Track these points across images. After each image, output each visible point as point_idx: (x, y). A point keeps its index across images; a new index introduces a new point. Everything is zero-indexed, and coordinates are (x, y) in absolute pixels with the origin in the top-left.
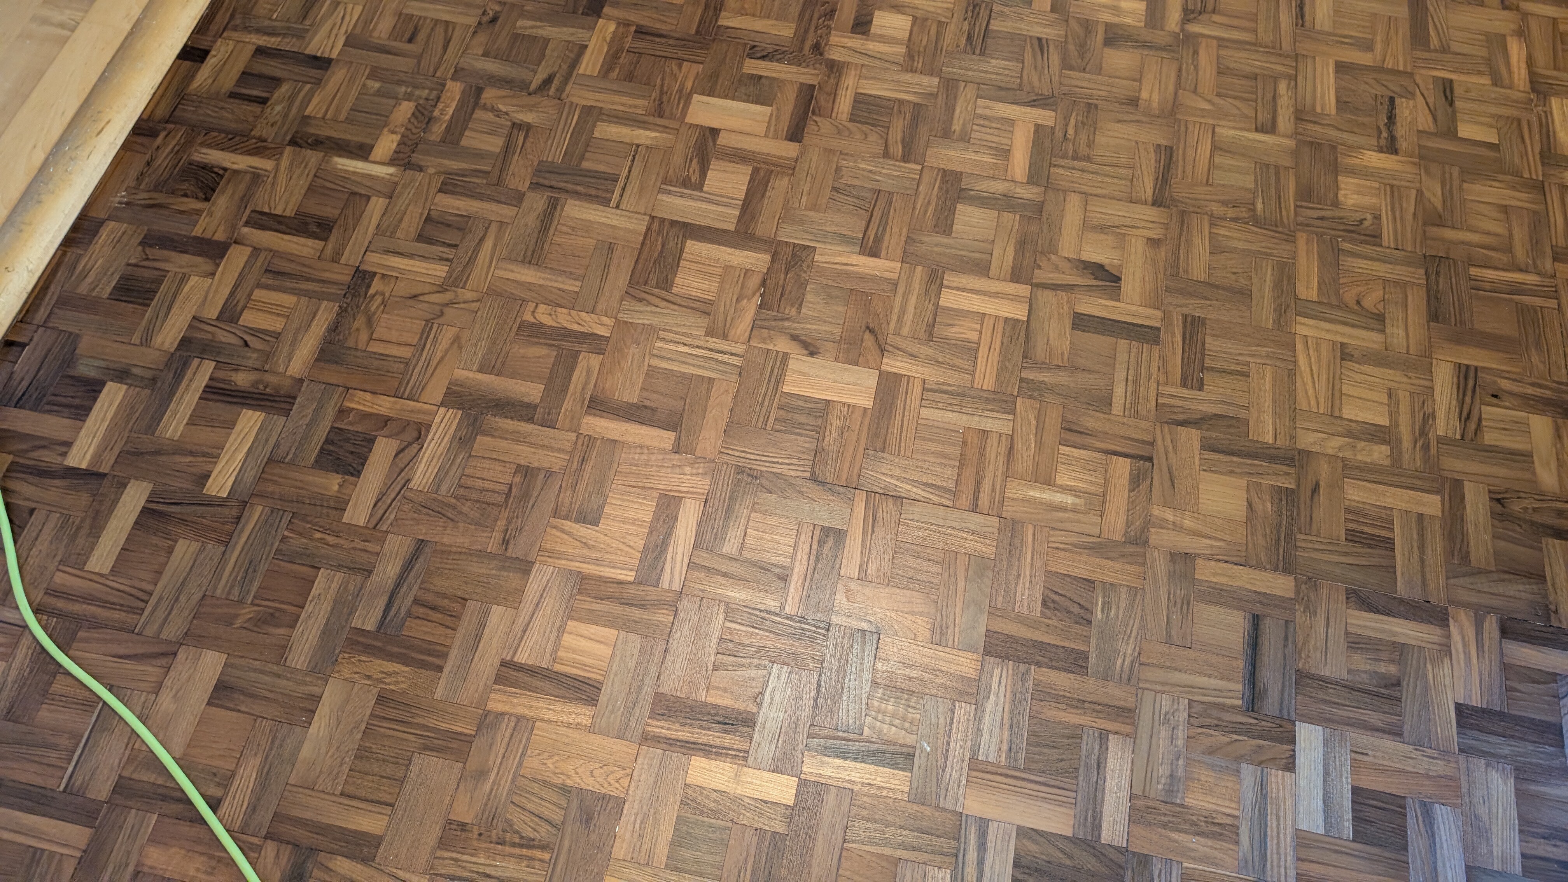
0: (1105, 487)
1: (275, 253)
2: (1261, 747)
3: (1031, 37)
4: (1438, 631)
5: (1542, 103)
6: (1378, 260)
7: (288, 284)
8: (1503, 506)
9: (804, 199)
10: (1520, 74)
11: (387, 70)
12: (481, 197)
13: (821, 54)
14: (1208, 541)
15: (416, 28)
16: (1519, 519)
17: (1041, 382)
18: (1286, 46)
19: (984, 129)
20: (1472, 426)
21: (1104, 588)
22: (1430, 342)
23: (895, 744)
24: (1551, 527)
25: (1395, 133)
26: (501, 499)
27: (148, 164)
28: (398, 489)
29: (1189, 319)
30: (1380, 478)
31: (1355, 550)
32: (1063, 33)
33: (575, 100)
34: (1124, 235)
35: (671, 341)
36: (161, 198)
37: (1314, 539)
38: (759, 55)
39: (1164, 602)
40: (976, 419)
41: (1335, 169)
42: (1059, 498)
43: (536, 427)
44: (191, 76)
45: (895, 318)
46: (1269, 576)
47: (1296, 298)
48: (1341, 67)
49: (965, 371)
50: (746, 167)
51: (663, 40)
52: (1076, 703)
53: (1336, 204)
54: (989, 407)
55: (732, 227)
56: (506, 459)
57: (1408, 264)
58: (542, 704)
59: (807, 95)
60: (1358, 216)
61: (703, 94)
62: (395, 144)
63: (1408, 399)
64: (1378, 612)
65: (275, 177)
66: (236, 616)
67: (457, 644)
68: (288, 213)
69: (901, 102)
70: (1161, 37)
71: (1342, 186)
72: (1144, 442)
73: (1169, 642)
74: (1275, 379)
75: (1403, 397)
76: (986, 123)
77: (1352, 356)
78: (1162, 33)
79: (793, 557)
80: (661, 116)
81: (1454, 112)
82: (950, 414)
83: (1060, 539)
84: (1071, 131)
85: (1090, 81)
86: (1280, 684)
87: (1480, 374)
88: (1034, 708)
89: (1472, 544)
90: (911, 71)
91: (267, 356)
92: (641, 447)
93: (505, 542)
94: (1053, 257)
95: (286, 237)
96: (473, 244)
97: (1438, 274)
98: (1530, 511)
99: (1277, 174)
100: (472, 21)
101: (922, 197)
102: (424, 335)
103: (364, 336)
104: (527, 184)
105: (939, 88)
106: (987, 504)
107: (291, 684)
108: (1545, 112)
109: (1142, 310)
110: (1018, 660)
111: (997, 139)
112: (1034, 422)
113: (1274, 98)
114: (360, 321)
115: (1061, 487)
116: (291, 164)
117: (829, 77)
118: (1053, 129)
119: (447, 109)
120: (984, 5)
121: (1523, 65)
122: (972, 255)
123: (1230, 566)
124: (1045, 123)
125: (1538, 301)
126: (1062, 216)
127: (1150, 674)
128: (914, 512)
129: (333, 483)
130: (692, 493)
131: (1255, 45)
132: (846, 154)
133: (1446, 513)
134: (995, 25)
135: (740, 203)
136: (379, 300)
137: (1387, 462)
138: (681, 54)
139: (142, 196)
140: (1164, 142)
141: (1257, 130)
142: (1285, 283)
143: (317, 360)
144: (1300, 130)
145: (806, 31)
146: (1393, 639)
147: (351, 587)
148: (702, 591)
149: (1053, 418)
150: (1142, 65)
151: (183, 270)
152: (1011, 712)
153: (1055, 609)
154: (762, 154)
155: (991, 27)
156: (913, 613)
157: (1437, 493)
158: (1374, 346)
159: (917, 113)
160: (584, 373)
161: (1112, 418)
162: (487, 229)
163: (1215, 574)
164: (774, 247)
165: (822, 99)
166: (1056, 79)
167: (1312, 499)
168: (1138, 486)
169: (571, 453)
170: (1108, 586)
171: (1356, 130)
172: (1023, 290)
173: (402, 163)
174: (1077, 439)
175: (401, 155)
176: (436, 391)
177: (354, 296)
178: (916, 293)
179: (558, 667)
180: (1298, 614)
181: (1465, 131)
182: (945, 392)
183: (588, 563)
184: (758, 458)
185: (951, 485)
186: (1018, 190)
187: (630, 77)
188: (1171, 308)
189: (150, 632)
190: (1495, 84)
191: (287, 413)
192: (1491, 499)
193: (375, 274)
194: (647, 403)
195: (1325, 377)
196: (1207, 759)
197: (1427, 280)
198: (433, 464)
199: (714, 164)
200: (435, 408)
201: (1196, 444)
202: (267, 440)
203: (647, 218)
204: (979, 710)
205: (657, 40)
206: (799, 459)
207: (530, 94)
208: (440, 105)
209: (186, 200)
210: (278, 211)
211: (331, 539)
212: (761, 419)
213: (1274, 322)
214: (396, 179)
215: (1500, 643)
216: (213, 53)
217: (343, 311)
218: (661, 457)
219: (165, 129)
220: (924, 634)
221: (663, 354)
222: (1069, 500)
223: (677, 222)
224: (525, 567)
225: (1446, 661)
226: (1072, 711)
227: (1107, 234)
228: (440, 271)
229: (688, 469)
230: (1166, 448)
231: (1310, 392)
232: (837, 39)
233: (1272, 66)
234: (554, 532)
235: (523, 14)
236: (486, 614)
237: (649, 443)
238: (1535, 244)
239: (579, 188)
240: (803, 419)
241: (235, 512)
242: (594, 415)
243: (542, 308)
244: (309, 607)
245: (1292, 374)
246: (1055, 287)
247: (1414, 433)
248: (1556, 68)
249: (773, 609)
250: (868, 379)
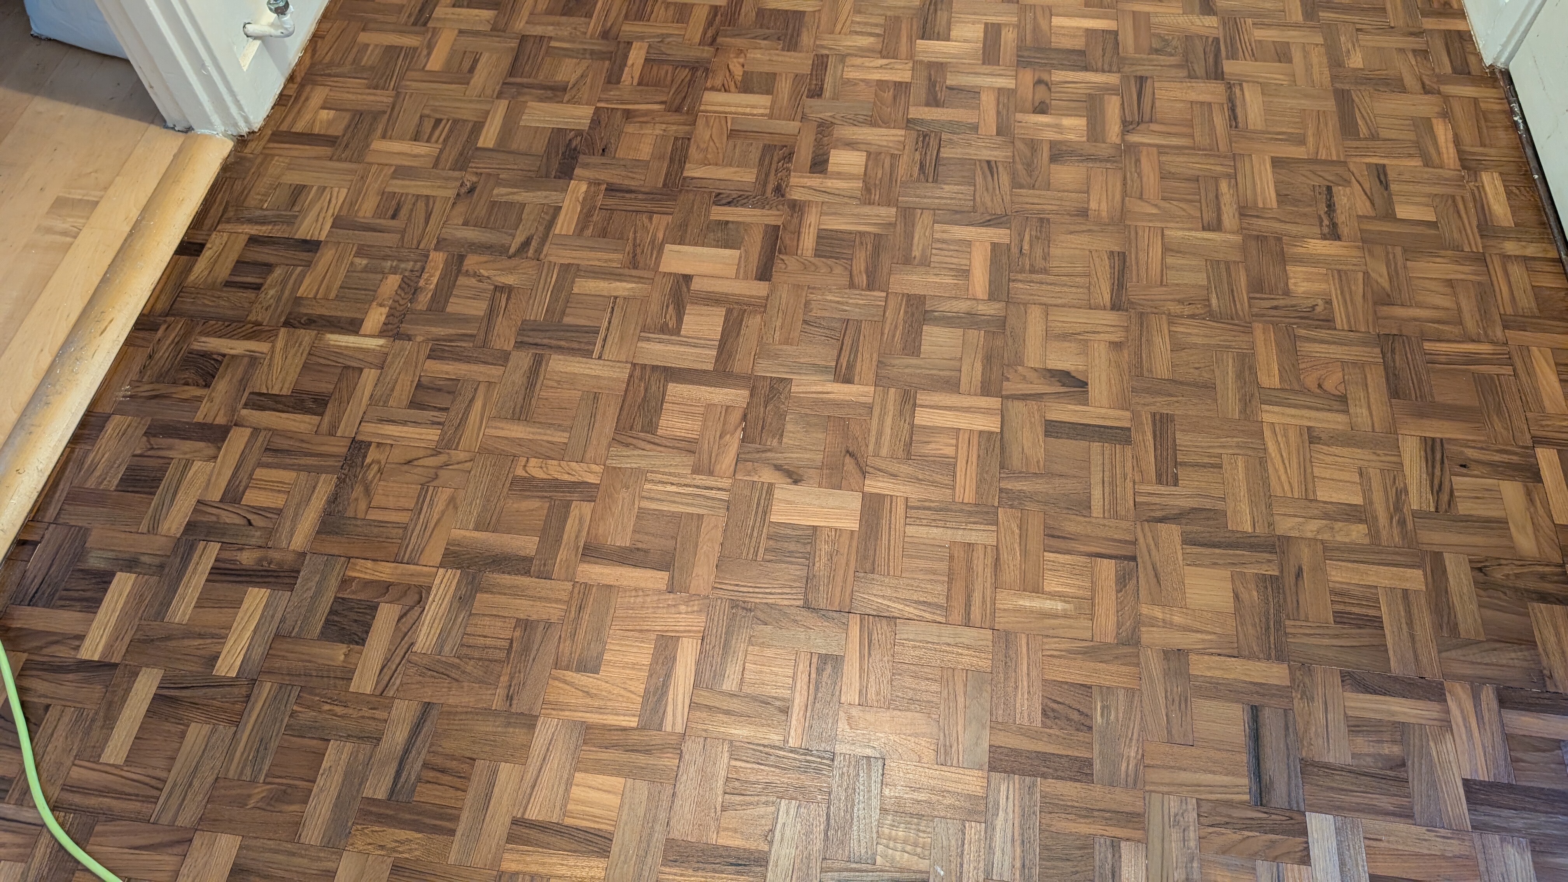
0: (1093, 590)
1: (274, 432)
2: (1273, 842)
3: (980, 161)
4: (1436, 706)
5: (1473, 178)
6: (1334, 343)
7: (288, 461)
8: (1486, 575)
9: (777, 334)
10: (1449, 154)
11: (373, 246)
12: (468, 360)
13: (783, 196)
14: (1199, 636)
15: (398, 204)
16: (1503, 586)
17: (1020, 491)
18: (1223, 147)
19: (943, 253)
20: (1445, 497)
21: (1101, 692)
22: (1393, 418)
23: (909, 870)
24: (1535, 592)
25: (1335, 220)
26: (503, 655)
27: (150, 357)
28: (402, 654)
29: (1158, 417)
30: (1362, 557)
31: (1345, 631)
32: (1010, 154)
33: (553, 259)
34: (1086, 341)
35: (660, 482)
36: (163, 389)
37: (1304, 624)
38: (724, 202)
39: (1162, 701)
40: (960, 532)
41: (1283, 259)
42: (1048, 605)
43: (534, 579)
44: (189, 270)
45: (873, 440)
46: (1262, 665)
47: (1259, 387)
48: (1277, 163)
49: (946, 486)
50: (720, 309)
51: (633, 196)
52: (1084, 813)
53: (1287, 293)
54: (972, 520)
55: (710, 367)
56: (506, 615)
57: (1364, 343)
58: (554, 860)
59: (773, 235)
60: (1310, 303)
61: (674, 243)
62: (384, 316)
63: (1379, 475)
64: (1375, 692)
65: (271, 359)
66: (249, 796)
67: (468, 803)
68: (285, 392)
69: (862, 234)
70: (1103, 150)
71: (1291, 275)
72: (1126, 542)
73: (1170, 741)
74: (1247, 468)
75: (1374, 474)
76: (944, 246)
77: (1320, 438)
78: (1103, 145)
79: (793, 688)
80: (635, 267)
81: (1390, 195)
82: (935, 530)
83: (1053, 646)
84: (1026, 247)
85: (1039, 197)
86: (1286, 775)
87: (1446, 446)
88: (1043, 821)
89: (1459, 616)
90: (869, 204)
91: (270, 533)
92: (636, 590)
93: (509, 698)
94: (1020, 368)
95: (284, 415)
96: (464, 406)
97: (1393, 351)
98: (1512, 577)
99: (1228, 269)
100: (451, 193)
101: (889, 321)
102: (421, 499)
103: (363, 505)
104: (512, 343)
105: (896, 217)
106: (979, 617)
107: (306, 861)
108: (1478, 187)
109: (1111, 412)
110: (1023, 773)
111: (955, 260)
112: (1017, 531)
113: (1217, 197)
114: (358, 490)
115: (1049, 593)
116: (286, 345)
117: (792, 216)
118: (1008, 246)
119: (432, 278)
120: (933, 135)
121: (1451, 145)
122: (941, 373)
123: (1223, 658)
124: (1001, 241)
125: (1493, 370)
126: (1025, 328)
127: (1154, 776)
128: (907, 632)
129: (338, 653)
130: (689, 631)
131: (1194, 149)
132: (814, 288)
133: (1430, 586)
134: (945, 153)
135: (717, 343)
136: (375, 468)
137: (1367, 541)
138: (650, 206)
139: (145, 389)
140: (1117, 249)
141: (1204, 229)
142: (1247, 373)
143: (318, 533)
144: (1245, 225)
145: (767, 175)
146: (1392, 719)
147: (361, 757)
148: (705, 730)
149: (1035, 525)
150: (1088, 178)
151: (187, 456)
152: (1021, 827)
153: (1055, 718)
154: (735, 295)
155: (941, 155)
156: (916, 735)
157: (1418, 567)
158: (1340, 427)
159: (878, 243)
160: (577, 522)
161: (1093, 520)
162: (476, 390)
163: (1209, 668)
164: (751, 382)
165: (787, 238)
166: (1007, 198)
167: (1296, 584)
168: (1125, 586)
169: (568, 603)
170: (1105, 690)
171: (1297, 220)
172: (994, 402)
173: (391, 334)
174: (1061, 544)
175: (390, 326)
176: (434, 553)
177: (350, 466)
178: (891, 413)
179: (568, 821)
180: (1296, 701)
181: (1403, 211)
182: (929, 509)
183: (591, 712)
184: (751, 590)
185: (942, 601)
186: (980, 307)
187: (604, 233)
188: (1139, 408)
189: (165, 819)
190: (1426, 165)
191: (291, 587)
192: (1472, 568)
193: (370, 443)
194: (640, 545)
195: (1295, 460)
196: (1221, 858)
197: (1383, 358)
198: (435, 625)
199: (689, 308)
200: (435, 570)
201: (1178, 540)
202: (273, 616)
203: (629, 365)
204: (990, 828)
205: (628, 195)
206: (791, 587)
207: (510, 258)
208: (425, 276)
209: (186, 388)
210: (276, 391)
211: (339, 710)
212: (752, 550)
213: (1240, 412)
214: (386, 350)
215: (1500, 712)
216: (208, 245)
217: (341, 481)
218: (656, 598)
219: (165, 321)
220: (929, 755)
221: (652, 495)
222: (1059, 606)
223: (657, 367)
224: (529, 722)
225: (1448, 736)
226: (1082, 820)
227: (1069, 341)
228: (432, 435)
229: (683, 608)
230: (1148, 546)
231: (1283, 478)
232: (797, 180)
233: (1213, 167)
234: (556, 683)
235: (499, 183)
236: (495, 772)
237: (643, 585)
238: (1484, 313)
239: (563, 343)
240: (792, 547)
241: (244, 691)
242: (589, 562)
243: (533, 462)
244: (320, 781)
245: (1263, 461)
246: (1024, 397)
247: (1388, 509)
248: (1483, 145)
249: (777, 744)
250: (852, 502)
